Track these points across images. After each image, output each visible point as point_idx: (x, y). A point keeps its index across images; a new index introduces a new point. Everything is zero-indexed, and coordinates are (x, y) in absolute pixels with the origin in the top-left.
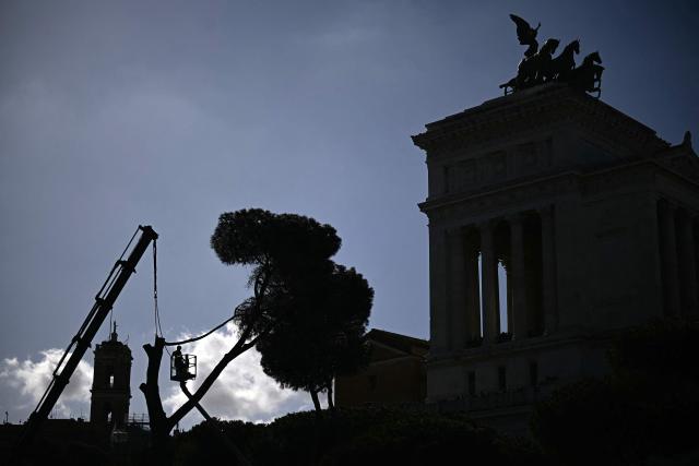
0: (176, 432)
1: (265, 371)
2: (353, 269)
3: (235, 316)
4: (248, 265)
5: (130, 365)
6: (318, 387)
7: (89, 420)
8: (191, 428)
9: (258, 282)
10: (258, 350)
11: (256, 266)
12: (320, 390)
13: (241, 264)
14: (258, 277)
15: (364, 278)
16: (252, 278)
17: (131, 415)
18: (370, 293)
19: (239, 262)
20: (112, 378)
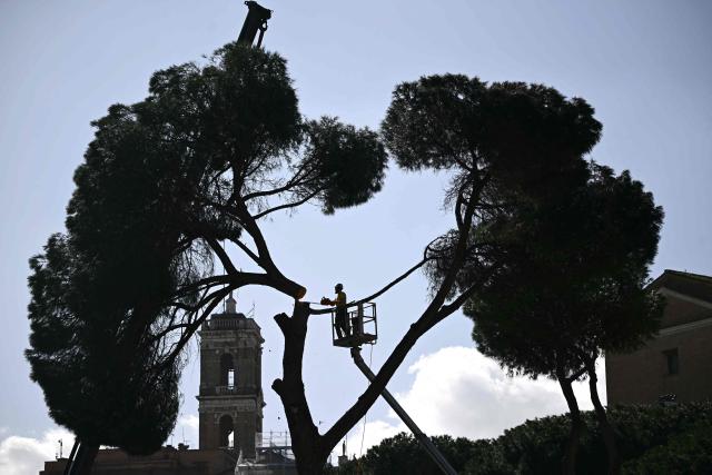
0: (343, 459)
1: (482, 350)
2: (626, 173)
3: (426, 260)
4: (443, 171)
5: (259, 351)
6: (571, 373)
7: (197, 448)
8: (365, 453)
9: (460, 200)
10: (467, 313)
11: (456, 171)
12: (575, 377)
13: (431, 169)
14: (461, 192)
15: (646, 190)
16: (450, 193)
17: (265, 433)
18: (658, 215)
19: (428, 165)
20: (231, 374)
